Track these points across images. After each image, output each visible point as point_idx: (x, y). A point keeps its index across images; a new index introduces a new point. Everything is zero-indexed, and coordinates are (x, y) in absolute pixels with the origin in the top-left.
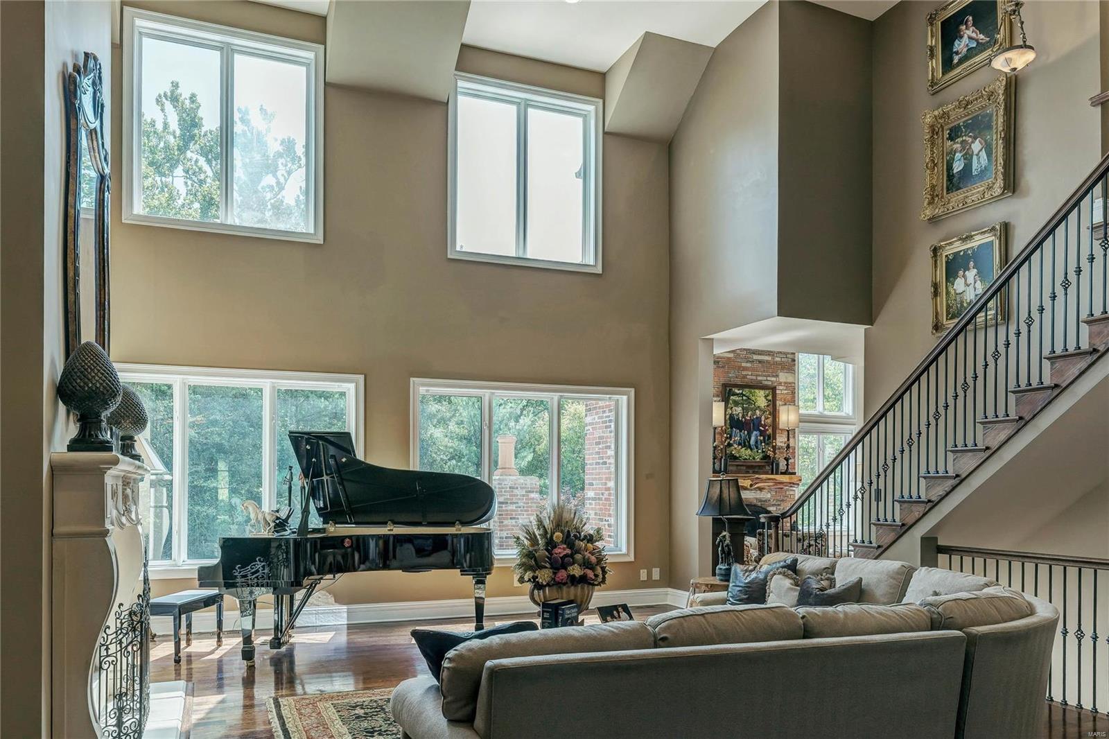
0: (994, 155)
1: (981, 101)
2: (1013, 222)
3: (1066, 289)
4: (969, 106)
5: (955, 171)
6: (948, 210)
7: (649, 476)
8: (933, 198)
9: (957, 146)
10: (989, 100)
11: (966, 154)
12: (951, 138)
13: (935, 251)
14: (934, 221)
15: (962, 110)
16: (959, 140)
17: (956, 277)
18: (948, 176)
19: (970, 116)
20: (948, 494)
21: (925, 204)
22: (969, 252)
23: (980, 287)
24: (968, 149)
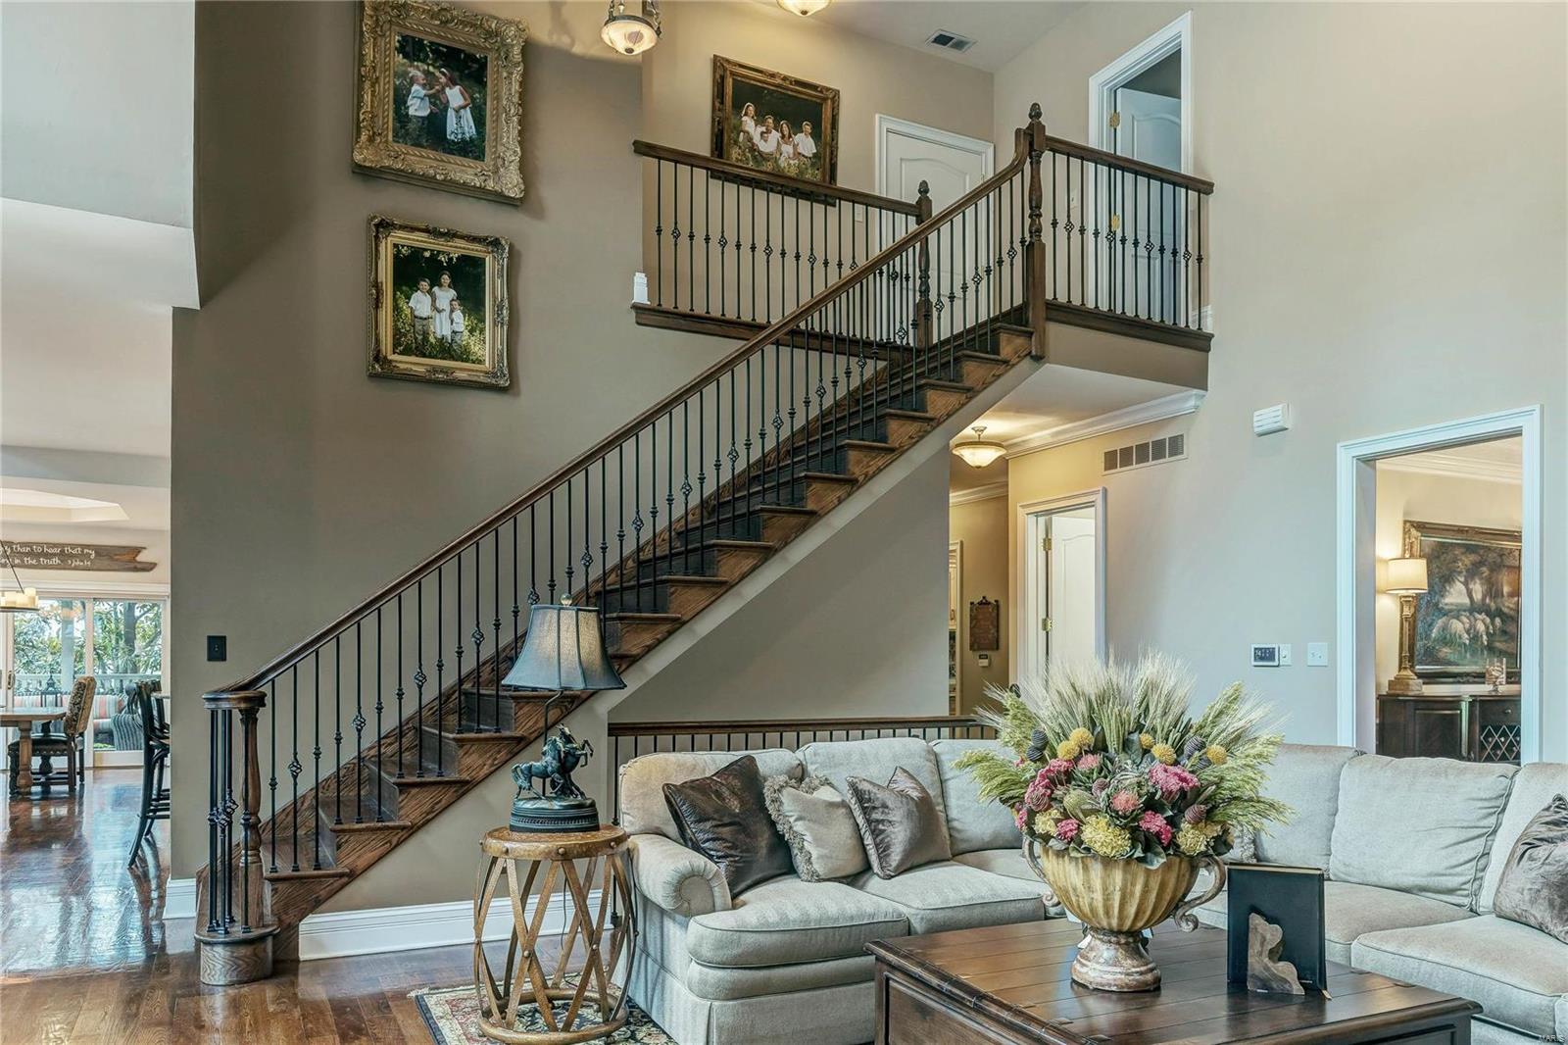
0: (489, 130)
1: (468, 33)
2: (517, 245)
4: (450, 26)
5: (411, 112)
8: (374, 136)
9: (416, 73)
11: (434, 96)
12: (404, 52)
13: (378, 228)
15: (438, 23)
16: (422, 66)
17: (414, 287)
18: (397, 113)
19: (447, 43)
21: (363, 139)
22: (442, 258)
23: (461, 321)
24: (438, 91)
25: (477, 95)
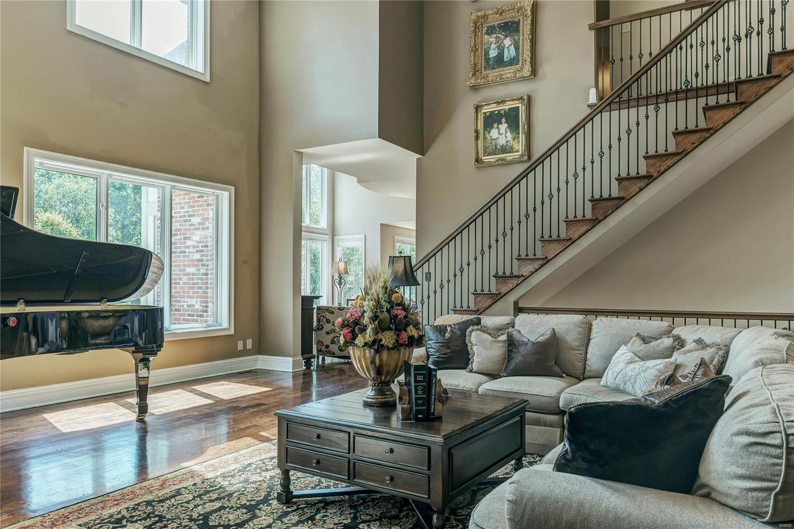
0: (521, 50)
1: (511, 13)
2: (533, 96)
3: (629, 134)
4: (503, 14)
5: (491, 56)
6: (488, 81)
7: (245, 262)
8: (475, 72)
9: (493, 40)
10: (518, 12)
11: (499, 46)
12: (488, 33)
13: (478, 108)
14: (475, 88)
15: (498, 15)
16: (495, 36)
17: (492, 127)
18: (486, 59)
19: (504, 21)
20: (537, 270)
21: (470, 75)
22: (502, 112)
23: (509, 136)
24: (501, 43)
25: (516, 37)
